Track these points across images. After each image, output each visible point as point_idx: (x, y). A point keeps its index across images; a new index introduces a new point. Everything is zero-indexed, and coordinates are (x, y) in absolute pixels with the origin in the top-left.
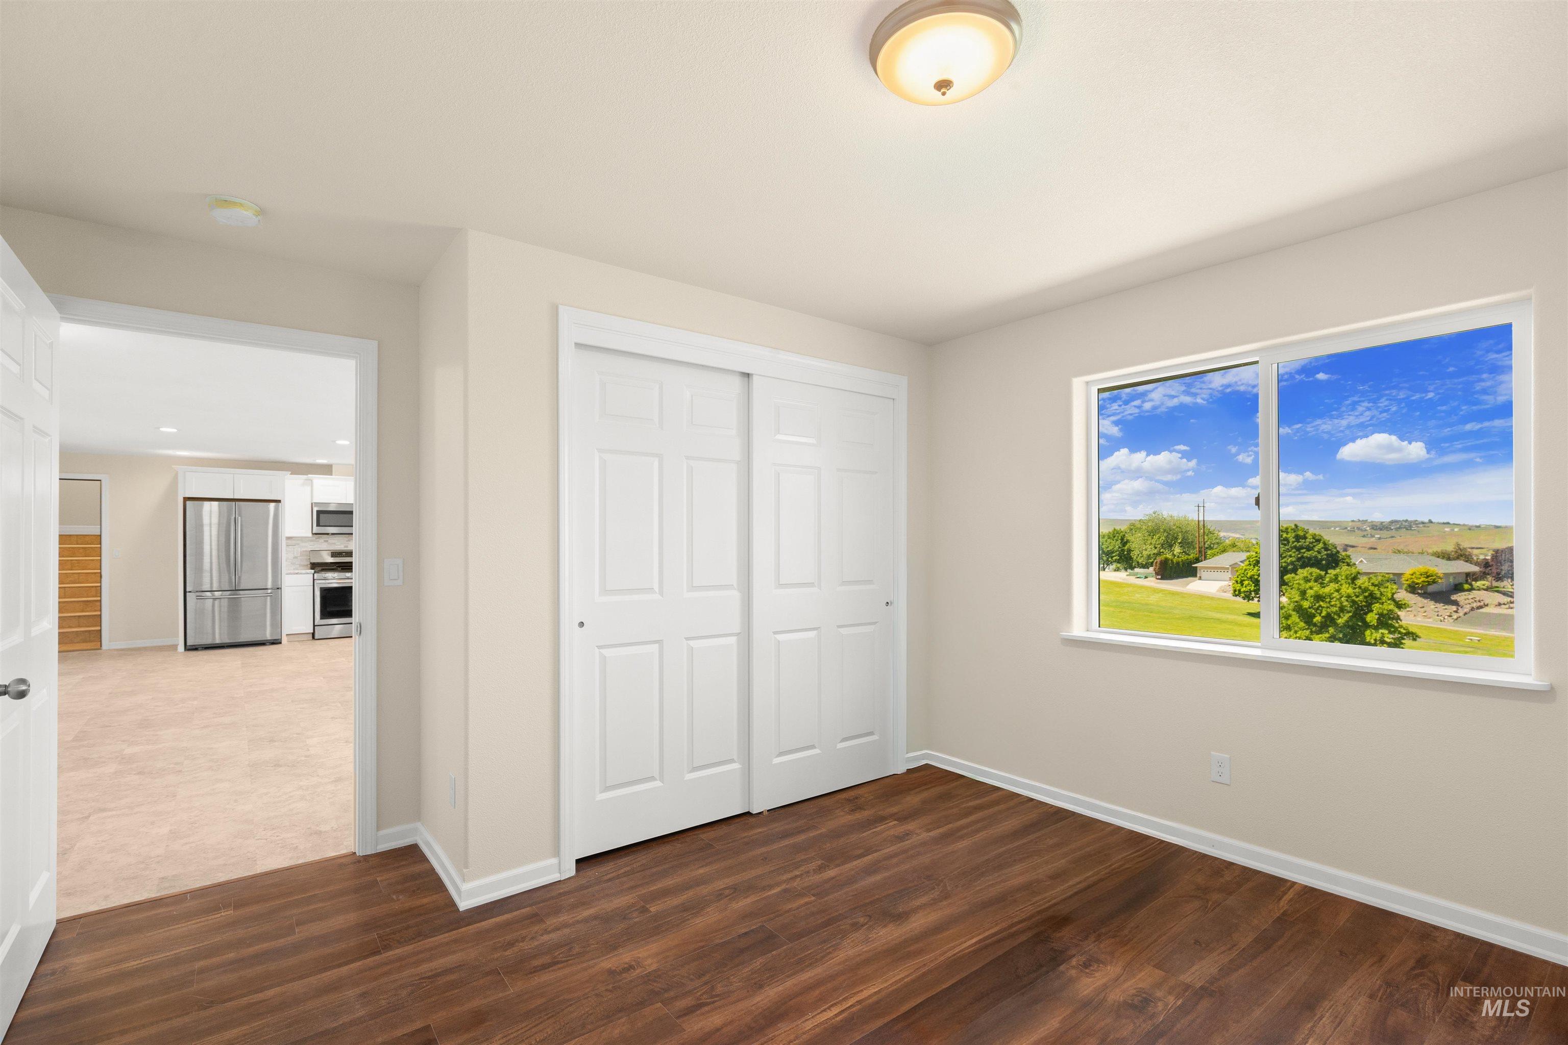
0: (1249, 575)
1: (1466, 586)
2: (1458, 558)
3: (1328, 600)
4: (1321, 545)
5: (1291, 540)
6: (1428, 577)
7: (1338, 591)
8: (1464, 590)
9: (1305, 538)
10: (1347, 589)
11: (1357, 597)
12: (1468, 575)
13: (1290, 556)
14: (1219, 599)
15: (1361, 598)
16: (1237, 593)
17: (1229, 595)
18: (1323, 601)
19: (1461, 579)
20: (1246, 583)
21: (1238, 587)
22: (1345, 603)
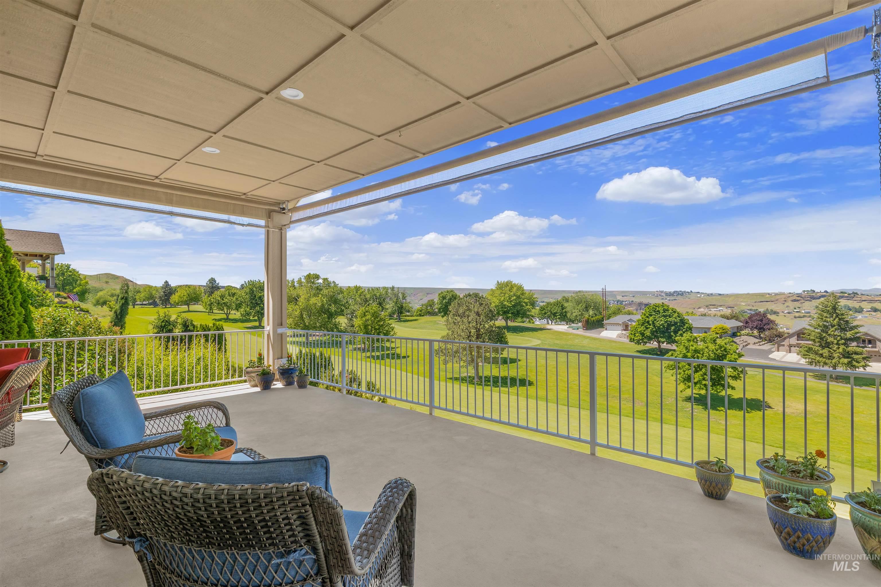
0: (639, 330)
1: (738, 334)
2: (732, 318)
3: (702, 353)
4: (676, 314)
5: (661, 311)
6: (723, 330)
7: (707, 348)
8: (738, 336)
9: (668, 310)
10: (712, 347)
11: (717, 350)
12: (738, 327)
13: (661, 320)
14: (619, 342)
15: (719, 351)
16: (632, 340)
17: (627, 340)
18: (699, 353)
19: (735, 330)
20: (637, 335)
21: (633, 337)
22: (712, 355)
